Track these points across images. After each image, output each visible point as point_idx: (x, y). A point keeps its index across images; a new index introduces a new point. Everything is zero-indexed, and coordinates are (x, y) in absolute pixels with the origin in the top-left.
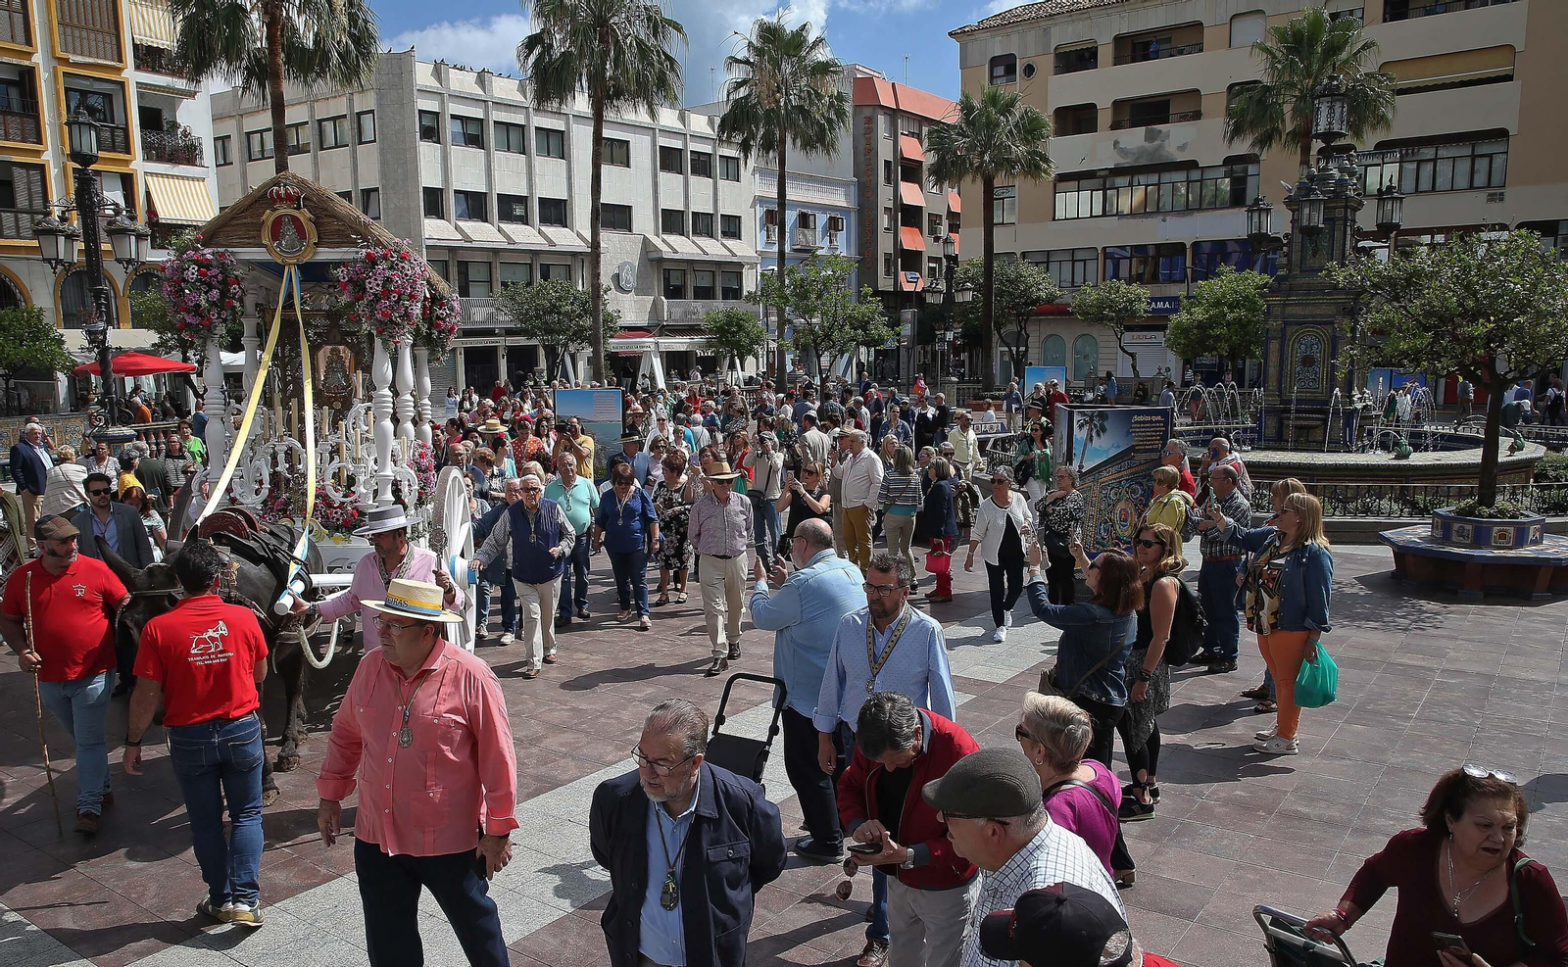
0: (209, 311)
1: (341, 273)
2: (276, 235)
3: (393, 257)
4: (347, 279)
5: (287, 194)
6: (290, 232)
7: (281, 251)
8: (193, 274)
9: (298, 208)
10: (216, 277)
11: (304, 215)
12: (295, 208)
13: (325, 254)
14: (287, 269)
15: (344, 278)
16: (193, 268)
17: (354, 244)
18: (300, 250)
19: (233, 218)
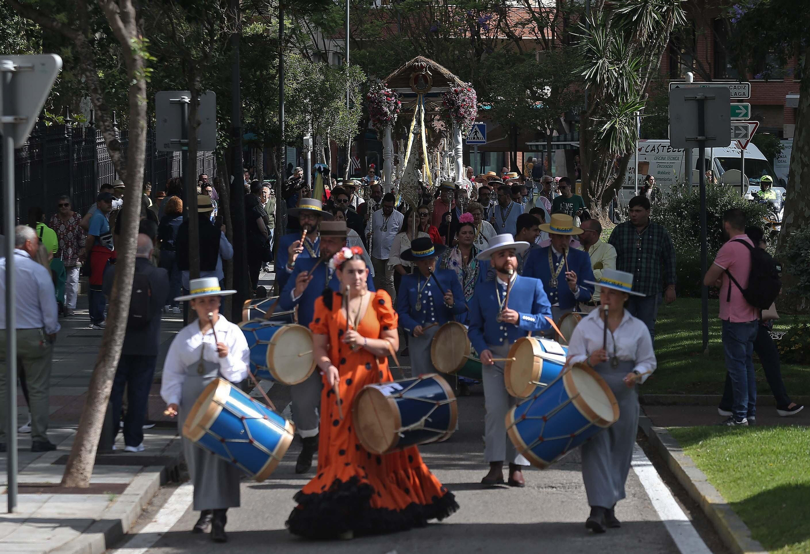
5: (421, 65)
19: (398, 76)
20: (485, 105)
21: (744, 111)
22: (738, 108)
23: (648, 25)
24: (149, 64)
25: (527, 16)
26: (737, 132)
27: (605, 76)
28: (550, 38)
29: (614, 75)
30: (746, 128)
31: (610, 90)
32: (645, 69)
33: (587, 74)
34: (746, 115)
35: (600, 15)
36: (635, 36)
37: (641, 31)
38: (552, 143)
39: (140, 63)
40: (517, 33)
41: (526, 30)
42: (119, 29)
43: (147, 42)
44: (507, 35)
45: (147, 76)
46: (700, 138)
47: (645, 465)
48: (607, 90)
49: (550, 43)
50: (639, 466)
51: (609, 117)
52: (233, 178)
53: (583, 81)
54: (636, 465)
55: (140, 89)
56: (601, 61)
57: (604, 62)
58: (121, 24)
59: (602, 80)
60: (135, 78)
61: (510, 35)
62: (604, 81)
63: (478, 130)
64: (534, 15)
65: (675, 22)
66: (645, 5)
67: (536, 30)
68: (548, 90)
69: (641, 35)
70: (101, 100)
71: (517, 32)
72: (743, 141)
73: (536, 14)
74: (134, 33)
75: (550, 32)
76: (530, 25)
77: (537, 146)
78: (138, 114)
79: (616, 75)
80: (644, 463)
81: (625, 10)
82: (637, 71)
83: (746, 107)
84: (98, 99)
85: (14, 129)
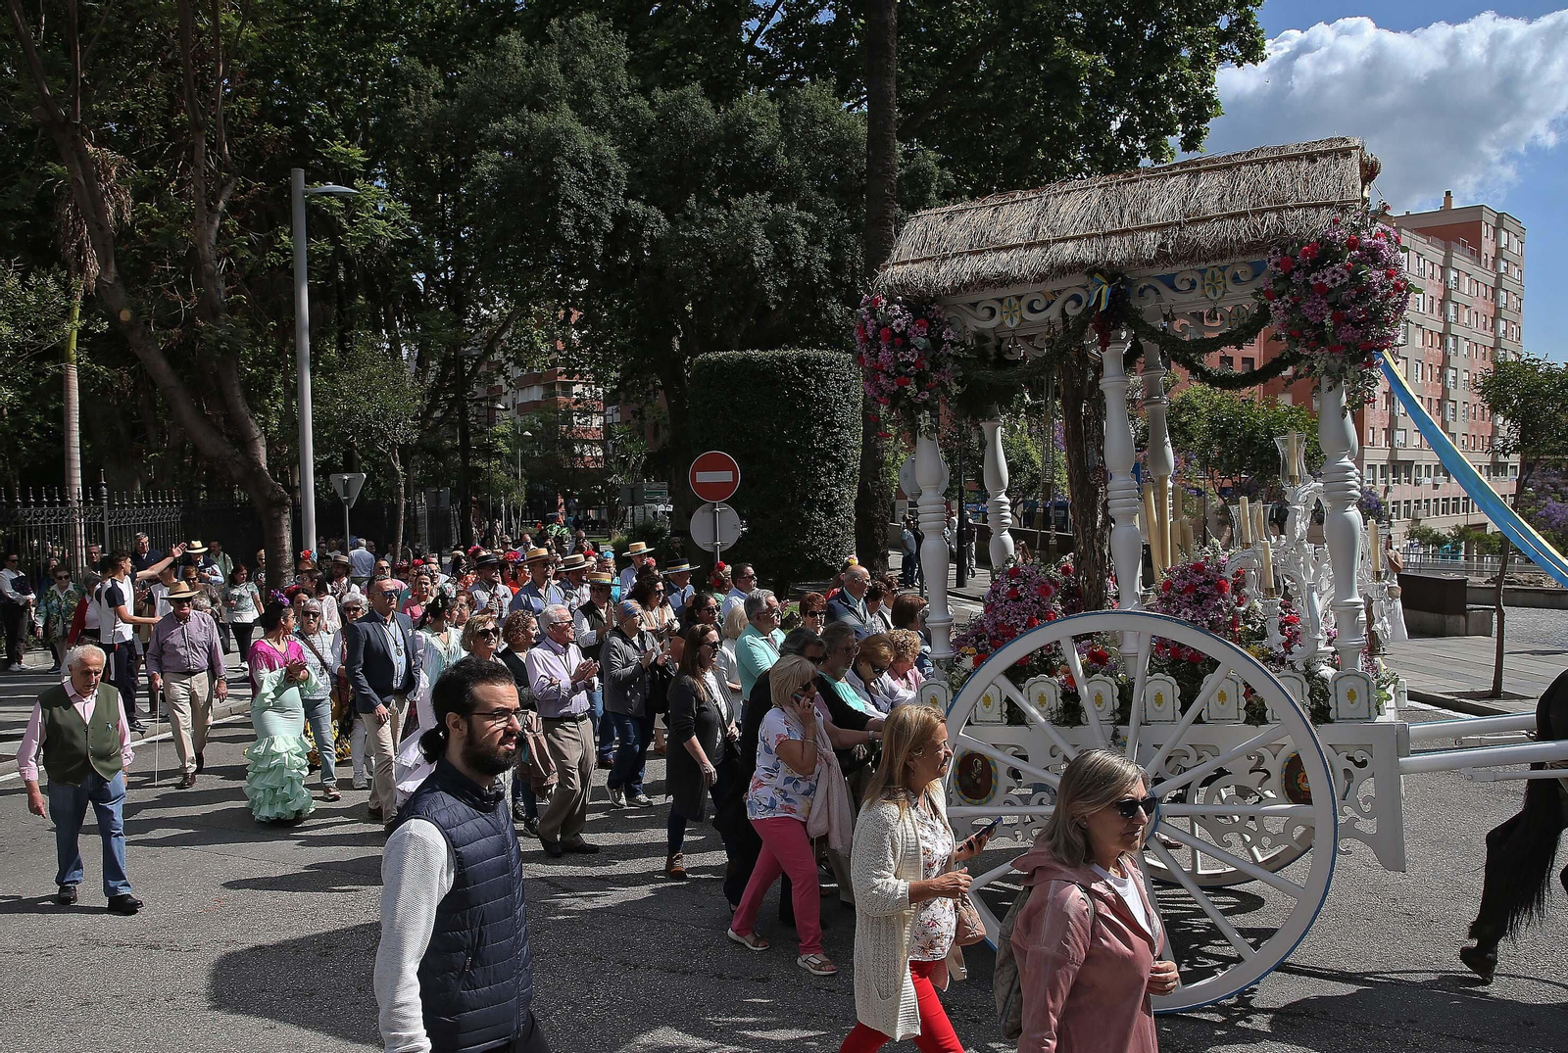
20: (576, 493)
21: (665, 493)
22: (662, 492)
23: (632, 462)
25: (591, 459)
26: (663, 501)
28: (600, 467)
30: (666, 500)
32: (632, 478)
34: (665, 495)
36: (627, 466)
37: (629, 464)
39: (401, 476)
42: (393, 464)
43: (403, 468)
48: (617, 486)
51: (618, 496)
53: (608, 483)
57: (616, 476)
59: (615, 482)
60: (400, 482)
74: (399, 465)
76: (593, 463)
79: (620, 480)
81: (624, 456)
82: (629, 479)
85: (348, 502)
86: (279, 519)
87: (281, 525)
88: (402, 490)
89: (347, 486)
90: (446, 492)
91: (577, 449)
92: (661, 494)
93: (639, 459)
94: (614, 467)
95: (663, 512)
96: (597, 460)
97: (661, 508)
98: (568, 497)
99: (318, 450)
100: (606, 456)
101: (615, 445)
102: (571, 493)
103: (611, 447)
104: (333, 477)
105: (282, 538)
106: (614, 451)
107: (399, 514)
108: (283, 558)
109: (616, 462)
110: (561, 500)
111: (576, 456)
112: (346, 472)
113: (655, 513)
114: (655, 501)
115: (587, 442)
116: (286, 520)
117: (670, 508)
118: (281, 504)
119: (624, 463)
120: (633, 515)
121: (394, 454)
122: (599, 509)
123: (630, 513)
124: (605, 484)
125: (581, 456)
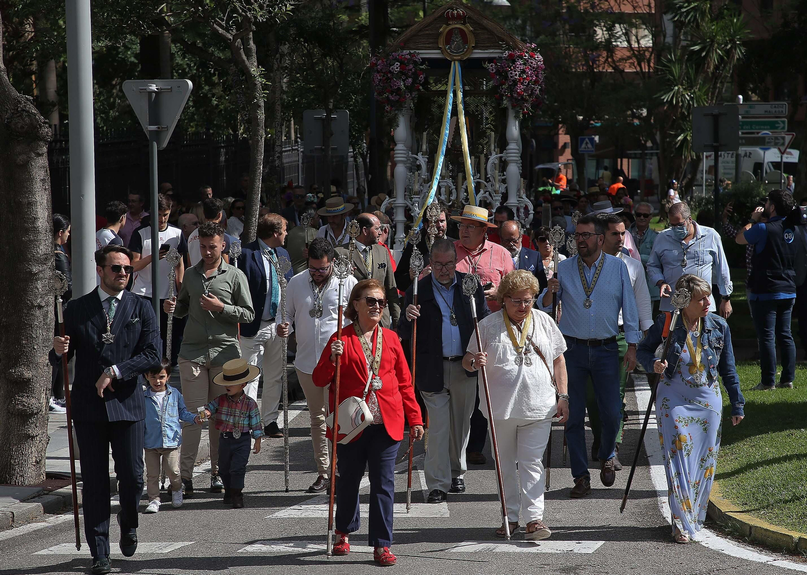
0: (405, 92)
1: (491, 67)
2: (448, 41)
3: (525, 56)
4: (494, 71)
5: (458, 14)
6: (457, 40)
7: (451, 51)
8: (397, 68)
9: (464, 24)
10: (411, 70)
11: (468, 28)
12: (462, 24)
13: (478, 54)
14: (453, 63)
15: (493, 70)
16: (397, 65)
17: (500, 47)
18: (463, 51)
19: (420, 31)
20: (596, 123)
21: (782, 125)
22: (777, 122)
23: (714, 59)
24: (265, 87)
25: (628, 54)
26: (777, 141)
27: (680, 99)
28: (647, 70)
29: (687, 99)
30: (783, 138)
31: (684, 110)
32: (713, 94)
33: (666, 98)
34: (783, 128)
35: (679, 53)
36: (703, 67)
37: (708, 64)
38: (646, 152)
39: (259, 86)
40: (621, 67)
41: (627, 65)
42: (244, 61)
43: (263, 71)
44: (614, 68)
45: (264, 97)
46: (715, 144)
47: (645, 390)
48: (681, 110)
49: (647, 75)
50: (640, 390)
51: (683, 131)
52: (370, 176)
53: (662, 103)
54: (638, 390)
55: (260, 106)
56: (676, 88)
57: (679, 89)
58: (244, 57)
59: (677, 102)
60: (256, 98)
61: (616, 68)
62: (679, 103)
63: (588, 141)
64: (634, 52)
65: (736, 56)
66: (711, 44)
67: (636, 64)
68: (644, 112)
69: (709, 67)
70: (247, 115)
71: (621, 65)
72: (783, 149)
73: (635, 52)
74: (256, 64)
75: (647, 67)
76: (631, 61)
77: (635, 154)
78: (258, 125)
79: (688, 98)
80: (646, 388)
81: (697, 48)
82: (707, 95)
83: (783, 122)
84: (245, 115)
85: (157, 135)
86: (25, 167)
87: (31, 179)
88: (261, 115)
89: (155, 103)
90: (342, 118)
91: (600, 34)
92: (772, 126)
93: (728, 53)
94: (676, 70)
95: (777, 165)
96: (639, 55)
97: (772, 155)
98: (578, 132)
99: (98, 33)
100: (659, 48)
101: (679, 25)
102: (585, 126)
103: (669, 28)
104: (131, 87)
105: (31, 204)
106: (676, 37)
107: (256, 163)
108: (34, 242)
109: (680, 61)
110: (564, 139)
111: (597, 46)
112: (153, 74)
113: (758, 166)
114: (763, 143)
115: (621, 18)
116: (40, 169)
117: (794, 156)
118: (32, 136)
119: (697, 61)
120: (714, 169)
121: (245, 42)
122: (642, 158)
123: (705, 164)
124: (654, 106)
125: (608, 46)
